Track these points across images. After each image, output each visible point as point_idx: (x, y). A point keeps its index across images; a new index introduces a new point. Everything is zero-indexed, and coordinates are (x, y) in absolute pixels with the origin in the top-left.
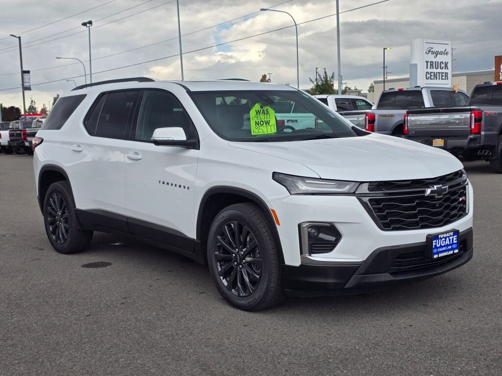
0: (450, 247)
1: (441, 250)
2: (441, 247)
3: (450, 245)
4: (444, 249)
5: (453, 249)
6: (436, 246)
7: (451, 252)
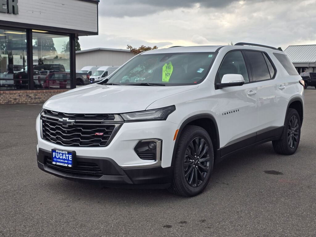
0: (66, 161)
1: (59, 160)
2: (59, 158)
3: (66, 160)
4: (62, 161)
5: (68, 163)
6: (55, 156)
7: (66, 165)
